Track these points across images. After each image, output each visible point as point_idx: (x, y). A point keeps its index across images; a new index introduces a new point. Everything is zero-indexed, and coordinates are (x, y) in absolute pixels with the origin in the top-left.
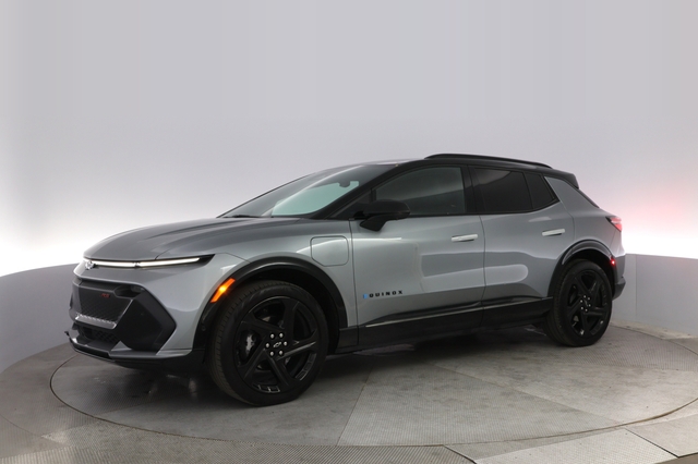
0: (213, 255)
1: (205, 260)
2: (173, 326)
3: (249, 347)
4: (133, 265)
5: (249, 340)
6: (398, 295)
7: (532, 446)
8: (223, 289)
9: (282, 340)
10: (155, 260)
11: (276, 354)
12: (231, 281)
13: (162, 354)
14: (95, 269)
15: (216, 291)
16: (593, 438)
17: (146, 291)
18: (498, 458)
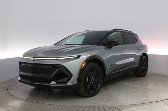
0: (80, 55)
1: (78, 57)
2: (72, 75)
3: (87, 81)
4: (56, 59)
5: (87, 79)
6: (115, 65)
7: (137, 106)
8: (84, 65)
9: (94, 78)
10: (64, 57)
11: (93, 82)
12: (85, 63)
13: (69, 84)
14: (37, 60)
15: (82, 65)
16: (153, 104)
17: (63, 66)
18: (128, 109)
